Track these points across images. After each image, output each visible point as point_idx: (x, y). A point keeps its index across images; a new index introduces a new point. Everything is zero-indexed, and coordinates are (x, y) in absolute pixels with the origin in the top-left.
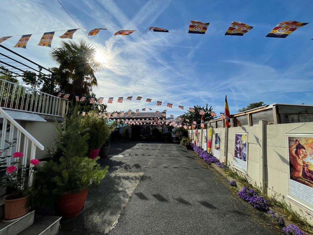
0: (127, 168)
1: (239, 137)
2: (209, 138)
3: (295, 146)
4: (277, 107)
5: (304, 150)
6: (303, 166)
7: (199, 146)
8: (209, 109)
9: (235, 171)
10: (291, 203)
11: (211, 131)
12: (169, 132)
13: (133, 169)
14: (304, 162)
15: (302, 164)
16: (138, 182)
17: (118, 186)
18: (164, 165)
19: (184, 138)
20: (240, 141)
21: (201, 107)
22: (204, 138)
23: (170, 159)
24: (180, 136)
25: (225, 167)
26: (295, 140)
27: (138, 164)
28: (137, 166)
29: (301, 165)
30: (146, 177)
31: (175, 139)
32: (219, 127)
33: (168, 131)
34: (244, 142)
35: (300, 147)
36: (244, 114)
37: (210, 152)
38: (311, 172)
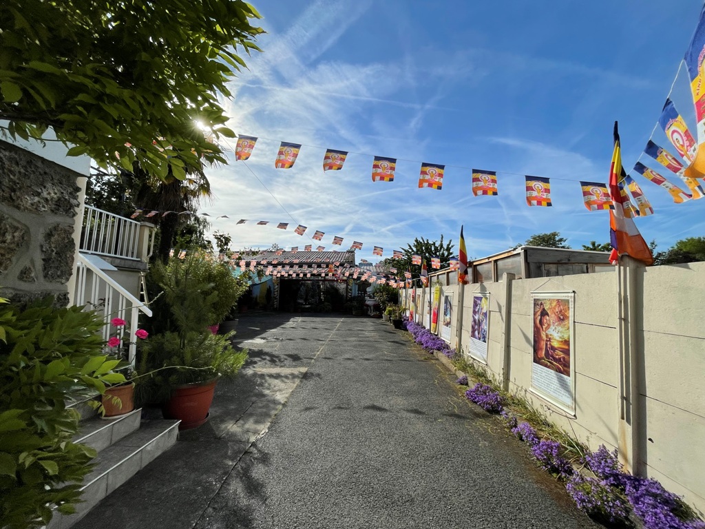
0: (274, 359)
1: (479, 302)
2: (434, 305)
3: (539, 313)
4: (526, 251)
5: (548, 318)
6: (547, 340)
7: (417, 321)
8: (445, 247)
9: (471, 362)
10: (533, 397)
11: (438, 292)
12: (361, 294)
13: (289, 361)
14: (547, 336)
15: (545, 339)
16: (297, 381)
17: (261, 388)
18: (347, 356)
19: (391, 306)
20: (479, 309)
21: (431, 242)
22: (427, 304)
23: (360, 345)
24: (384, 303)
25: (457, 355)
26: (539, 303)
27: (296, 355)
28: (295, 358)
29: (544, 341)
30: (312, 374)
31: (372, 308)
32: (452, 283)
33: (358, 291)
34: (484, 311)
35: (544, 313)
36: (487, 261)
37: (435, 332)
38: (553, 348)
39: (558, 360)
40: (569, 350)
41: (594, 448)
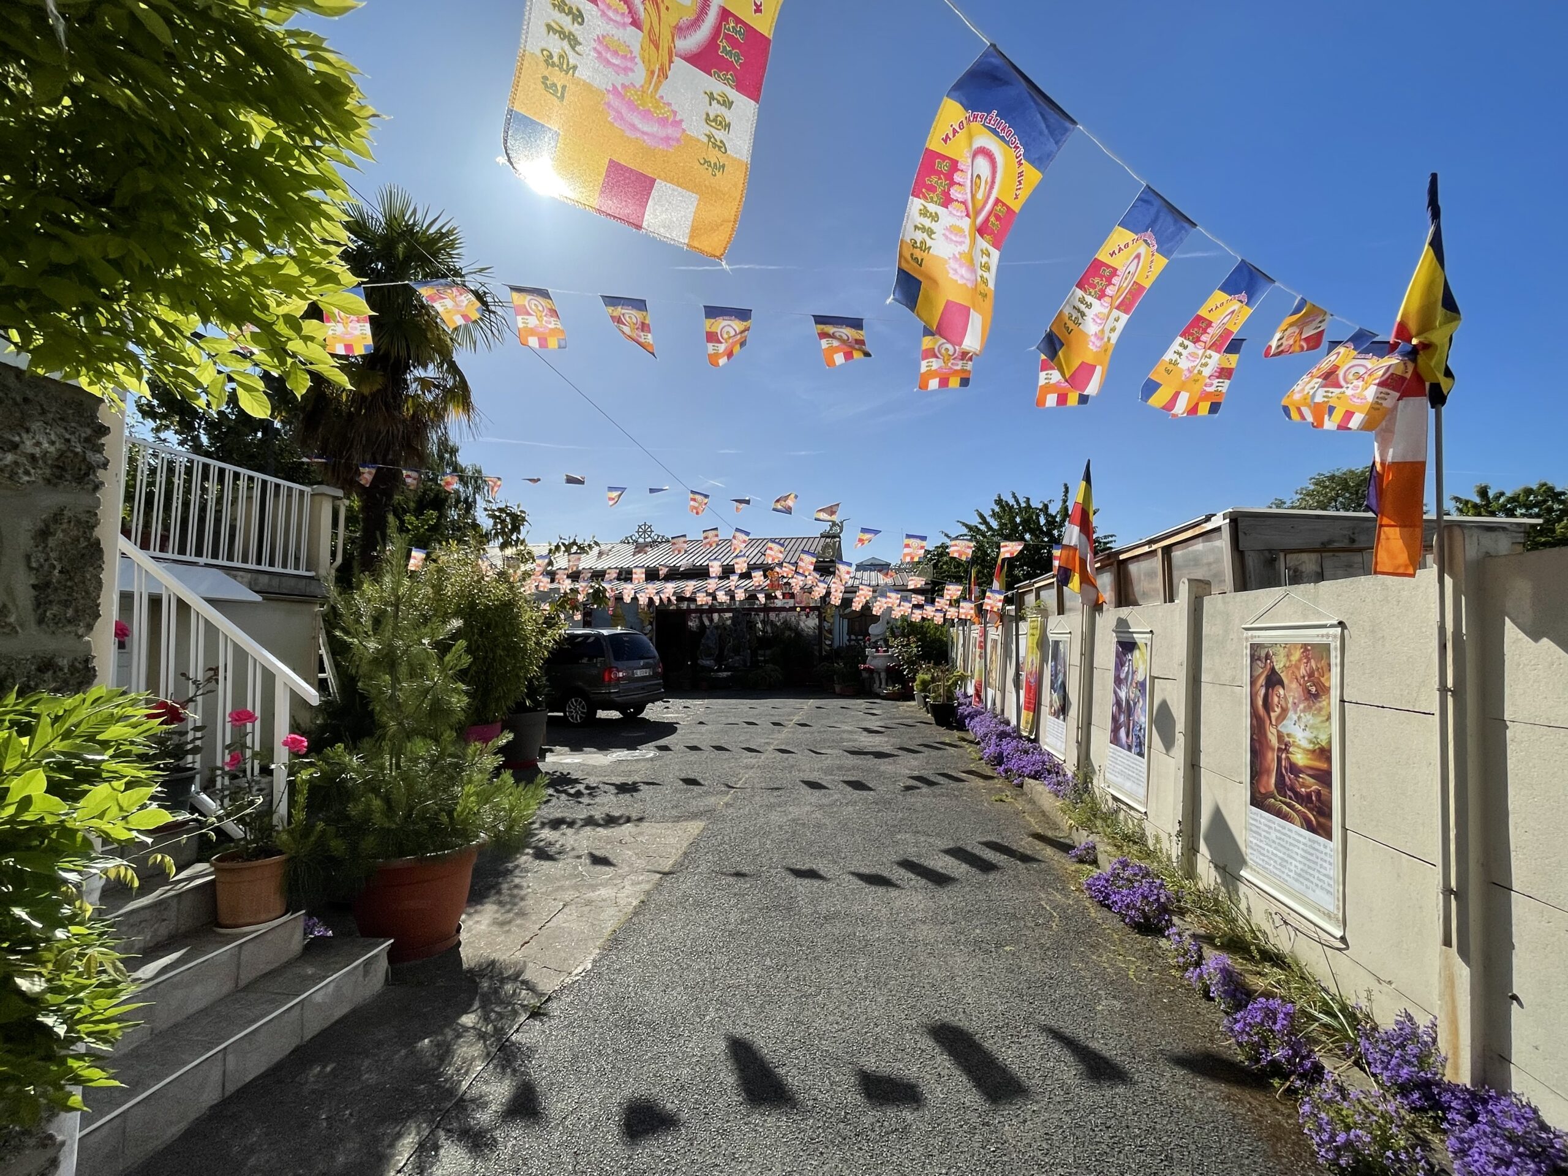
1: (1127, 654)
2: (1028, 663)
3: (1262, 680)
4: (1235, 520)
5: (1281, 691)
6: (1279, 749)
9: (1110, 805)
10: (1251, 895)
11: (1037, 633)
12: (857, 640)
13: (659, 809)
14: (1280, 737)
15: (1277, 745)
19: (928, 670)
20: (1128, 672)
24: (911, 662)
25: (1078, 789)
26: (1263, 654)
29: (1273, 749)
30: (712, 837)
32: (1070, 610)
33: (849, 633)
34: (1139, 677)
35: (1273, 680)
36: (1146, 549)
37: (1031, 732)
38: (1294, 769)
39: (1305, 800)
40: (1328, 773)
41: (1386, 1020)
